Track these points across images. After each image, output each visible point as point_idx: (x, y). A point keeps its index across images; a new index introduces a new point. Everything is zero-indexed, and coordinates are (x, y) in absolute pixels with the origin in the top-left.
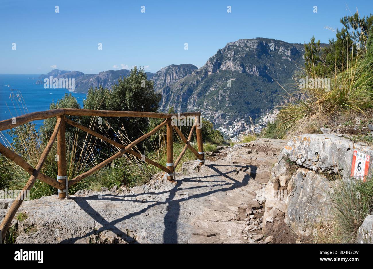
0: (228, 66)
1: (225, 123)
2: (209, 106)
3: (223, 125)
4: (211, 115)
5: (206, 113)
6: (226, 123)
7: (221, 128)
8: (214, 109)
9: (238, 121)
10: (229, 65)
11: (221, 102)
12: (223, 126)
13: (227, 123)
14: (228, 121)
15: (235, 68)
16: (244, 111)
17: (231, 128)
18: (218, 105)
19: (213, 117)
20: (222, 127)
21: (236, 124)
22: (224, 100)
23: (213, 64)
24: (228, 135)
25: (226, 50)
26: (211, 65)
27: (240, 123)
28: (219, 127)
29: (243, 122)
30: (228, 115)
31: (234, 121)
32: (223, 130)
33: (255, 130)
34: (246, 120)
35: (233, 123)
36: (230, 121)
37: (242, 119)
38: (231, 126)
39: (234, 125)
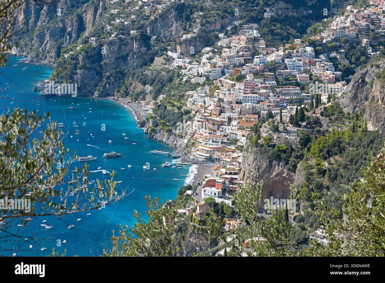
1: (185, 37)
3: (180, 44)
6: (189, 36)
7: (170, 53)
9: (235, 31)
12: (178, 47)
13: (195, 38)
14: (196, 30)
17: (208, 56)
20: (174, 50)
21: (227, 40)
24: (186, 81)
27: (242, 37)
28: (166, 50)
29: (255, 33)
30: (202, 9)
31: (223, 29)
32: (175, 64)
33: (286, 61)
34: (266, 30)
35: (218, 39)
36: (204, 31)
37: (251, 25)
38: (208, 49)
39: (219, 44)
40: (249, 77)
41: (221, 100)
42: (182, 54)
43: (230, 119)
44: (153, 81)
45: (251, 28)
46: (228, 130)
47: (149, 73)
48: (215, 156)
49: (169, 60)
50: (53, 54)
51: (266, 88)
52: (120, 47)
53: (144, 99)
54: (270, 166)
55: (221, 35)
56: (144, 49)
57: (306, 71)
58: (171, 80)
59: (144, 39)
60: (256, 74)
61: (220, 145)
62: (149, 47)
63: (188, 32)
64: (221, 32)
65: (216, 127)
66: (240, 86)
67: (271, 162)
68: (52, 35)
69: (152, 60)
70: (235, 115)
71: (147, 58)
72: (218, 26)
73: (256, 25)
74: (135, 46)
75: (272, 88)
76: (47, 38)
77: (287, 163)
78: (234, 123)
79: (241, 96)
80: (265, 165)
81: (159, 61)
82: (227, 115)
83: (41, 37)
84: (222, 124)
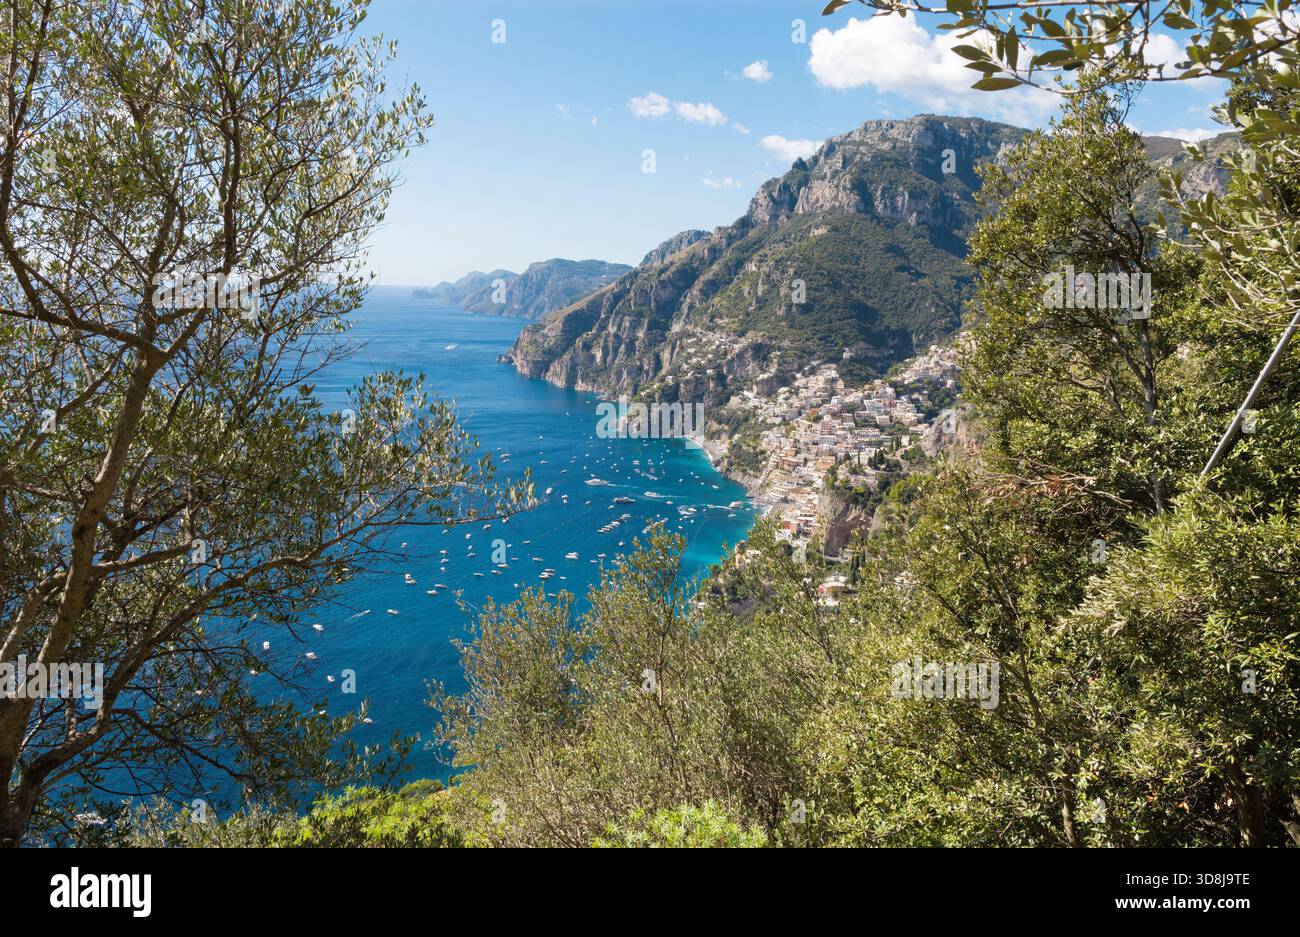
0: (817, 201)
1: (761, 376)
2: (721, 318)
3: (757, 383)
4: (719, 346)
5: (704, 340)
6: (765, 376)
7: (746, 393)
8: (734, 326)
9: (813, 371)
10: (819, 193)
11: (762, 302)
12: (755, 387)
13: (772, 378)
14: (773, 370)
15: (836, 198)
16: (844, 337)
17: (784, 396)
18: (748, 314)
19: (726, 354)
20: (751, 390)
21: (804, 380)
22: (774, 294)
23: (771, 196)
24: (762, 421)
25: (822, 158)
26: (765, 203)
27: (820, 377)
28: (742, 390)
29: (833, 374)
30: (779, 349)
31: (800, 369)
32: (751, 404)
33: (865, 402)
34: (845, 370)
35: (795, 379)
36: (781, 371)
37: (828, 365)
38: (785, 389)
39: (796, 384)
40: (827, 418)
41: (797, 441)
42: (758, 393)
43: (806, 461)
44: (729, 420)
45: (829, 368)
46: (804, 471)
47: (724, 412)
48: (789, 497)
49: (745, 399)
50: (630, 392)
51: (844, 429)
52: (696, 387)
53: (719, 438)
54: (847, 509)
55: (798, 375)
56: (720, 389)
57: (887, 413)
58: (746, 420)
59: (720, 378)
60: (834, 415)
61: (795, 486)
62: (725, 386)
63: (764, 371)
64: (798, 372)
65: (791, 468)
66: (818, 427)
67: (847, 505)
68: (629, 373)
69: (728, 400)
70: (812, 457)
71: (724, 397)
72: (796, 366)
73: (834, 366)
74: (712, 385)
75: (850, 430)
76: (625, 376)
77: (865, 507)
78: (810, 464)
79: (817, 437)
80: (841, 508)
81: (734, 401)
82: (802, 456)
83: (619, 375)
84: (798, 464)
